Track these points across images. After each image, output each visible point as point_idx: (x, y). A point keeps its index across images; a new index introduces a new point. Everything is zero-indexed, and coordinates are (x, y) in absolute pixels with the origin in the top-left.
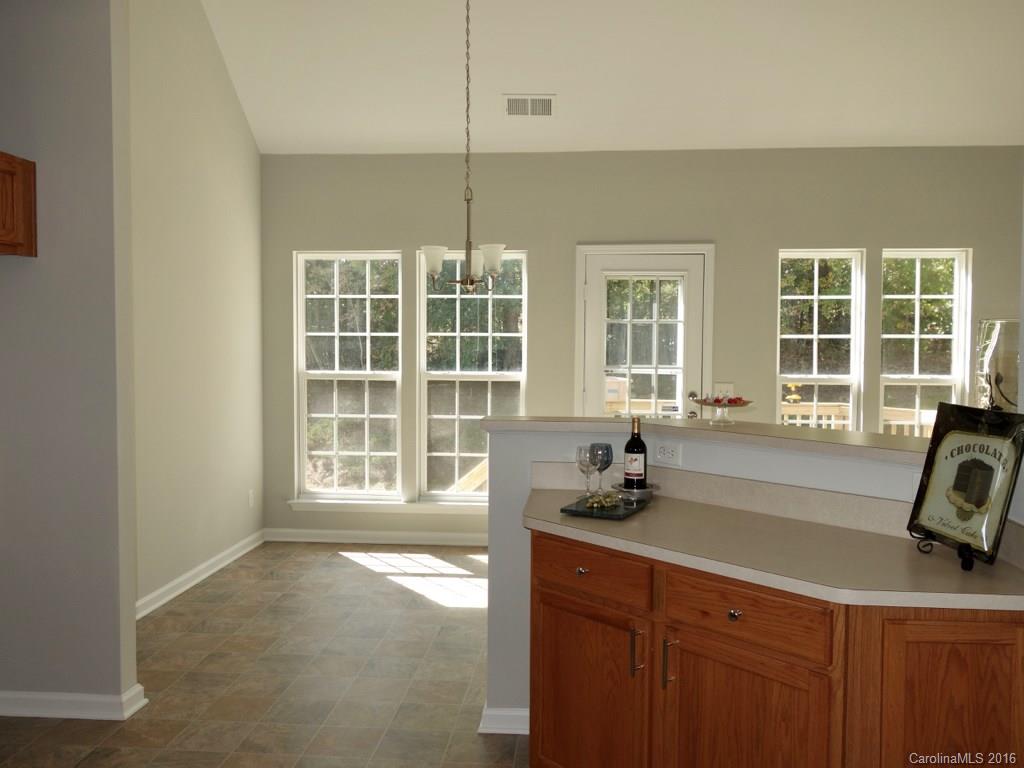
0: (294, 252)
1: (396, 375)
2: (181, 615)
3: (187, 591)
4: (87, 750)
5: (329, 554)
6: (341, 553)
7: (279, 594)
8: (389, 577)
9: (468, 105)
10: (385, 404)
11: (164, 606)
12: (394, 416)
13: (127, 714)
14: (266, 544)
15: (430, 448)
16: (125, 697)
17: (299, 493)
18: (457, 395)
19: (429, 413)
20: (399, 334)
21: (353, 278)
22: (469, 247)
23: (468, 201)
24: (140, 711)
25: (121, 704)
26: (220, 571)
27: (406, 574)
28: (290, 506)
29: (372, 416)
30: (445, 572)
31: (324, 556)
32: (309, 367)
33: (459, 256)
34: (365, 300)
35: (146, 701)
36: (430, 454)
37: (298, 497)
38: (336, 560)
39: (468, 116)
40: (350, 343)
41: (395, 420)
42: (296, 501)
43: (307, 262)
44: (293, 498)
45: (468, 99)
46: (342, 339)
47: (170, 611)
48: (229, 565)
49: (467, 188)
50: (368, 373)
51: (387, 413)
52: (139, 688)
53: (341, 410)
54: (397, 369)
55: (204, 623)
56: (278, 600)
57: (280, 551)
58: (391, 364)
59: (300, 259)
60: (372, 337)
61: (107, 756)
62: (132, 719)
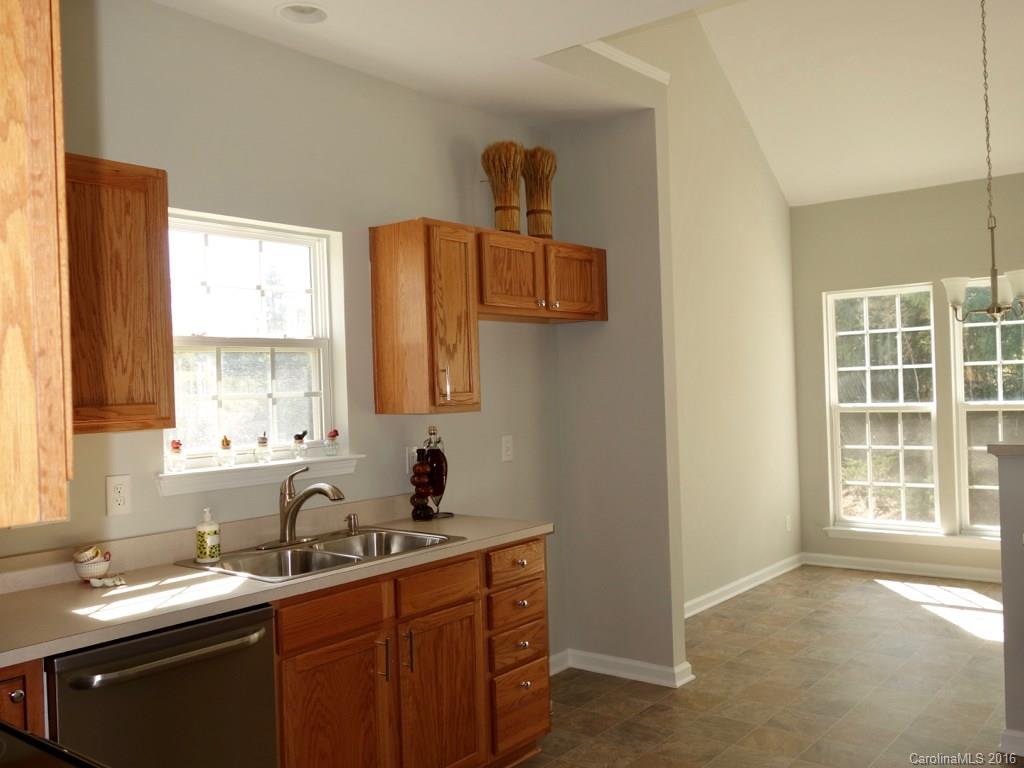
0: (824, 294)
1: (930, 407)
2: (724, 617)
3: (731, 599)
4: (649, 704)
5: (865, 580)
6: (877, 580)
7: (812, 610)
8: (923, 606)
9: (988, 135)
10: (919, 435)
11: (711, 608)
12: (930, 448)
13: (679, 684)
14: (804, 567)
15: (971, 482)
16: (677, 669)
17: (835, 521)
18: (1000, 426)
19: (969, 445)
20: (932, 365)
21: (883, 314)
22: (994, 274)
23: (992, 229)
24: (689, 683)
25: (674, 675)
26: (761, 585)
27: (942, 605)
28: (826, 533)
29: (907, 447)
30: (986, 607)
31: (858, 582)
32: (841, 401)
33: (985, 282)
34: (895, 334)
35: (693, 677)
36: (971, 487)
37: (834, 525)
38: (869, 586)
39: (988, 146)
40: (881, 376)
41: (931, 451)
42: (832, 528)
43: (837, 302)
44: (828, 525)
45: (988, 129)
46: (874, 373)
47: (716, 614)
48: (767, 582)
49: (991, 216)
50: (901, 405)
51: (921, 444)
52: (687, 665)
53: (874, 442)
54: (932, 401)
55: (743, 626)
56: (811, 615)
57: (816, 574)
58: (926, 396)
59: (830, 300)
60: (904, 370)
61: (663, 710)
62: (683, 688)
